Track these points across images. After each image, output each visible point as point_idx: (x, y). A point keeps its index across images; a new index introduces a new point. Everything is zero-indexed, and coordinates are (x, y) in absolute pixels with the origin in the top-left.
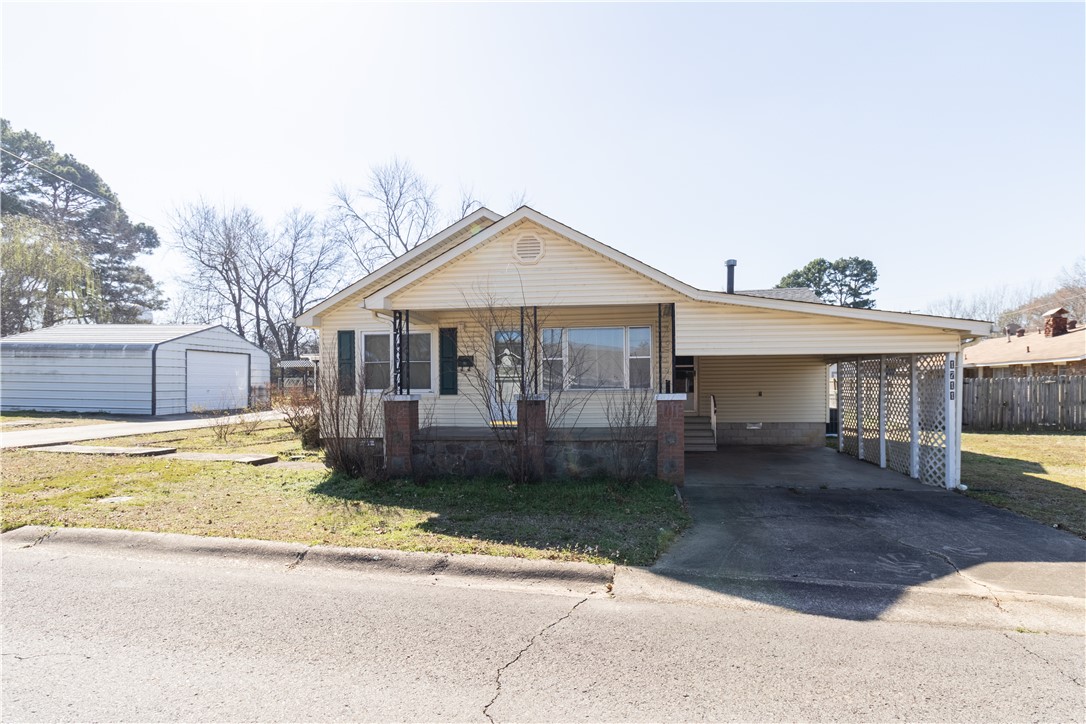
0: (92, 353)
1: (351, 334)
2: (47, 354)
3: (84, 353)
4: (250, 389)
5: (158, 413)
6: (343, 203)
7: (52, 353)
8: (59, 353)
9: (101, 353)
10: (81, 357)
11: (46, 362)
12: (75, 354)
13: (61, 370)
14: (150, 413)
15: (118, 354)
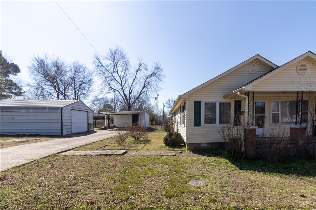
0: (32, 110)
1: (200, 102)
2: (9, 110)
3: (27, 110)
4: (88, 124)
5: (64, 134)
6: (97, 61)
7: (11, 110)
8: (15, 110)
9: (36, 111)
10: (26, 112)
11: (8, 114)
12: (23, 111)
13: (16, 117)
14: (61, 134)
15: (45, 111)
